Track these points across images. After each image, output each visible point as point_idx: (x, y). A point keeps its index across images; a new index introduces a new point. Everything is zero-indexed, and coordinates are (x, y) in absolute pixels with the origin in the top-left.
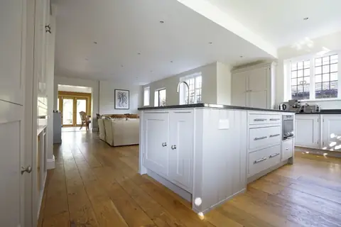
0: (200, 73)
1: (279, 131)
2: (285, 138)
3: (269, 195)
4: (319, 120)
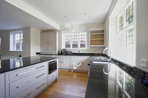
0: (22, 31)
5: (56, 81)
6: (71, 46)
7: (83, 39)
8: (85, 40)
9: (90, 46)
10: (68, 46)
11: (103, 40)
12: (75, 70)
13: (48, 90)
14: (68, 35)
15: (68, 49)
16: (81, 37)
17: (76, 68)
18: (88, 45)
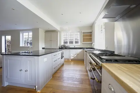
0: (32, 31)
1: (60, 57)
2: (62, 58)
3: (59, 77)
4: (70, 51)
5: (63, 65)
6: (68, 43)
7: (77, 38)
8: (79, 38)
9: (82, 42)
10: (66, 43)
11: (91, 38)
12: (72, 59)
13: (57, 73)
14: (66, 34)
15: (66, 45)
16: (75, 36)
17: (73, 58)
18: (81, 42)
